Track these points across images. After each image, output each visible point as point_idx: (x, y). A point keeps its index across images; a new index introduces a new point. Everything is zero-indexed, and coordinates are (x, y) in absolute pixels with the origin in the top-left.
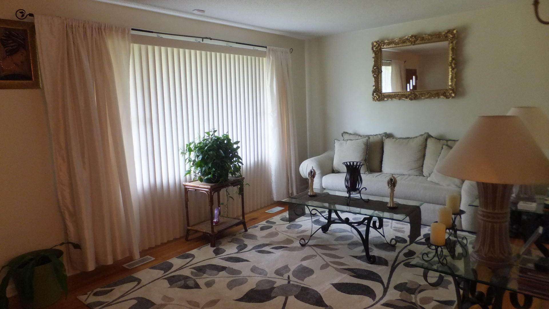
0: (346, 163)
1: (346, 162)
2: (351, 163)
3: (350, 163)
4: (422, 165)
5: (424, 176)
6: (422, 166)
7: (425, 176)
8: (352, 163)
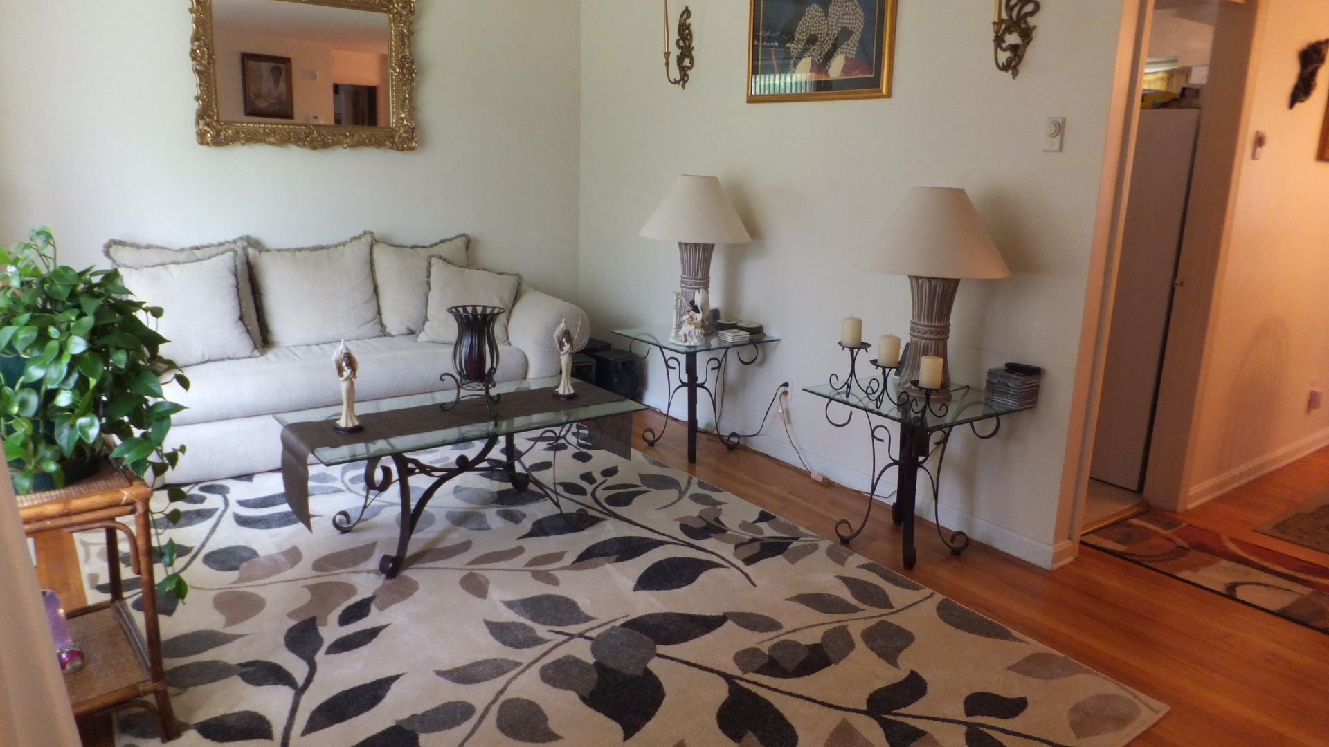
0: (454, 310)
1: (456, 308)
2: (468, 308)
3: (465, 311)
4: (377, 310)
5: (390, 335)
6: (379, 313)
7: (394, 333)
8: (471, 308)
